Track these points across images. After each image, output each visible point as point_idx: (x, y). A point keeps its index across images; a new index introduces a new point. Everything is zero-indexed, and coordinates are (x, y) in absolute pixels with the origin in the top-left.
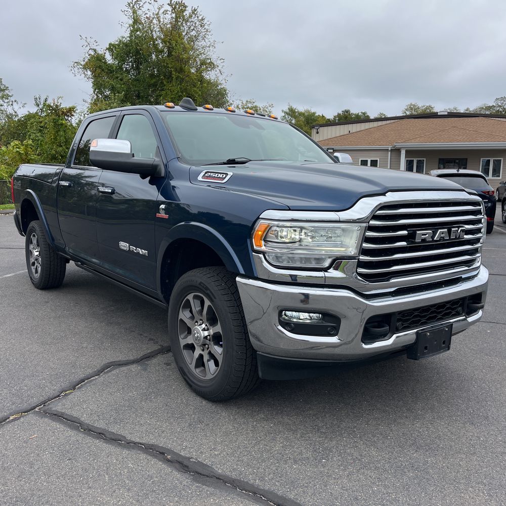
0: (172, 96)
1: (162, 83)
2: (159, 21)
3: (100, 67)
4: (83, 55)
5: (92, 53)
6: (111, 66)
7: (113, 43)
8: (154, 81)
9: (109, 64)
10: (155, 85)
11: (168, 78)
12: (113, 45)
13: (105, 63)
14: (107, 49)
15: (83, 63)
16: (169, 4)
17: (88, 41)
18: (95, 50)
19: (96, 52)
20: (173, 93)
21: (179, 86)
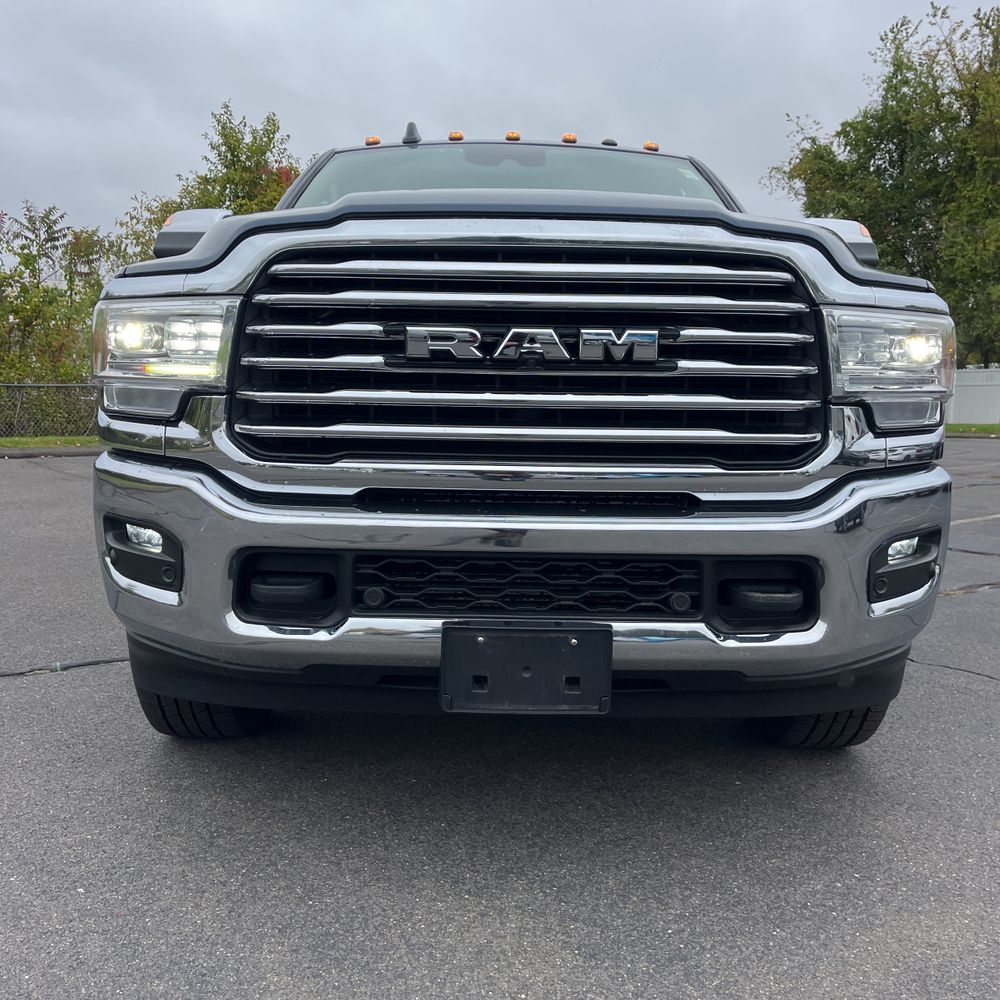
0: (973, 211)
1: (952, 185)
2: (954, 56)
3: (820, 171)
4: (789, 152)
5: (807, 145)
6: (843, 166)
7: (850, 121)
8: (934, 183)
9: (840, 162)
10: (935, 192)
11: (967, 173)
12: (850, 125)
13: (832, 162)
14: (838, 134)
15: (787, 169)
16: (975, 16)
17: (801, 123)
18: (814, 140)
19: (815, 144)
20: (975, 204)
21: (990, 186)
